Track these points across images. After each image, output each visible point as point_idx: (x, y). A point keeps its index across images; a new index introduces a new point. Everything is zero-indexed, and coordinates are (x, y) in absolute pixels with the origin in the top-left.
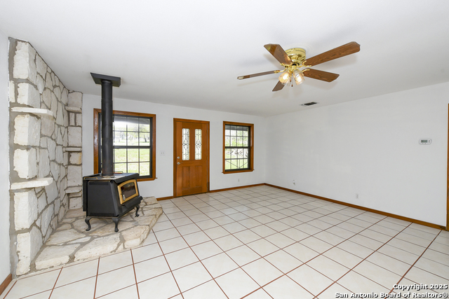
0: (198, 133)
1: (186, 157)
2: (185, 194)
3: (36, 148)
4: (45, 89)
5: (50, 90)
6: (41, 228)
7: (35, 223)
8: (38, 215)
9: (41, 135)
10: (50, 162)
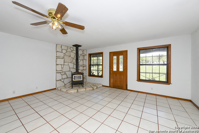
0: (121, 57)
1: (115, 69)
2: (114, 87)
3: (61, 65)
4: (66, 52)
5: (70, 52)
6: (63, 82)
7: (60, 80)
8: (62, 79)
9: (64, 62)
10: (70, 68)
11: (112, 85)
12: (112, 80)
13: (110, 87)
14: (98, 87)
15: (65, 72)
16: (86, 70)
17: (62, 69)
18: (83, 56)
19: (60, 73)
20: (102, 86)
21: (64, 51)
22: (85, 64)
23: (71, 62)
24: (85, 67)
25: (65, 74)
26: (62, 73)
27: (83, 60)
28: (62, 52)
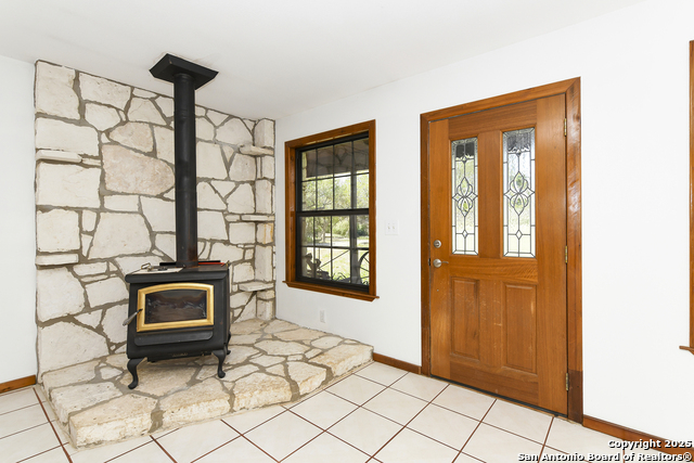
3: (79, 211)
4: (122, 123)
5: (151, 125)
6: (99, 330)
7: (70, 318)
8: (87, 308)
9: (103, 193)
10: (152, 235)
11: (440, 361)
12: (441, 324)
13: (425, 370)
14: (338, 371)
15: (111, 260)
16: (272, 244)
17: (87, 240)
18: (255, 157)
19: (69, 266)
20: (368, 356)
21: (101, 118)
22: (264, 206)
23: (161, 196)
24: (268, 228)
25: (108, 273)
26: (81, 270)
27: (253, 183)
28: (82, 122)
